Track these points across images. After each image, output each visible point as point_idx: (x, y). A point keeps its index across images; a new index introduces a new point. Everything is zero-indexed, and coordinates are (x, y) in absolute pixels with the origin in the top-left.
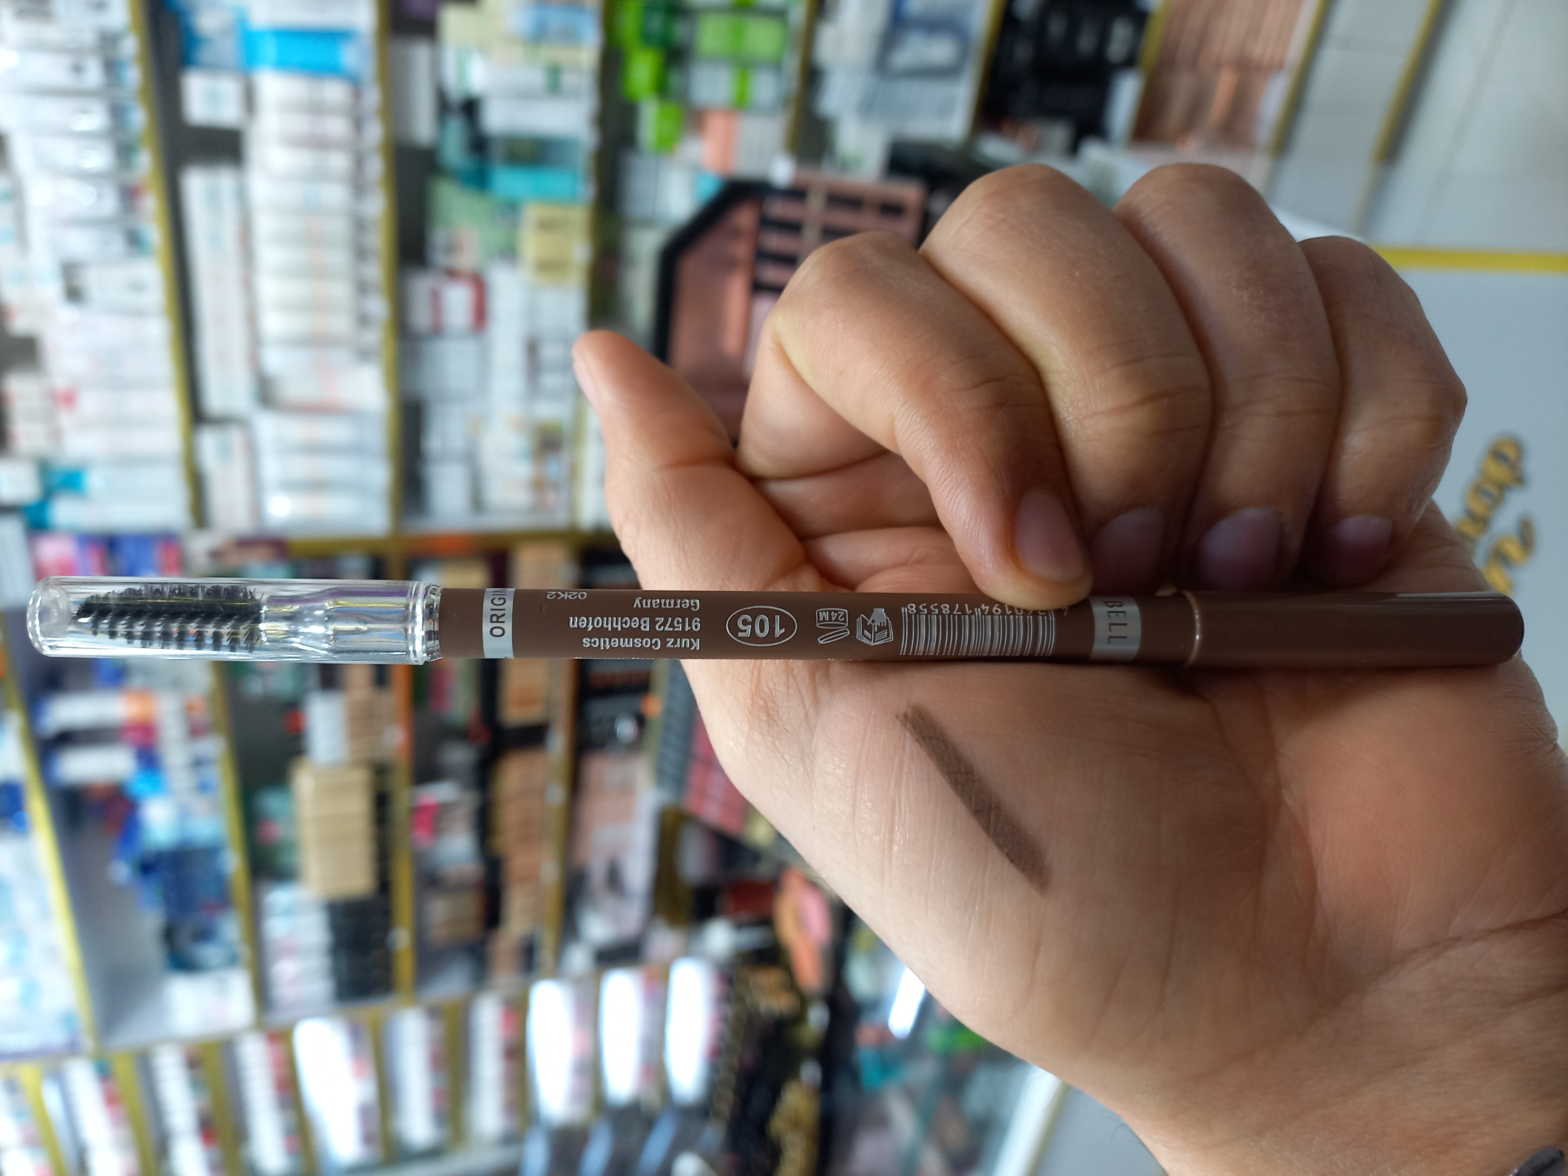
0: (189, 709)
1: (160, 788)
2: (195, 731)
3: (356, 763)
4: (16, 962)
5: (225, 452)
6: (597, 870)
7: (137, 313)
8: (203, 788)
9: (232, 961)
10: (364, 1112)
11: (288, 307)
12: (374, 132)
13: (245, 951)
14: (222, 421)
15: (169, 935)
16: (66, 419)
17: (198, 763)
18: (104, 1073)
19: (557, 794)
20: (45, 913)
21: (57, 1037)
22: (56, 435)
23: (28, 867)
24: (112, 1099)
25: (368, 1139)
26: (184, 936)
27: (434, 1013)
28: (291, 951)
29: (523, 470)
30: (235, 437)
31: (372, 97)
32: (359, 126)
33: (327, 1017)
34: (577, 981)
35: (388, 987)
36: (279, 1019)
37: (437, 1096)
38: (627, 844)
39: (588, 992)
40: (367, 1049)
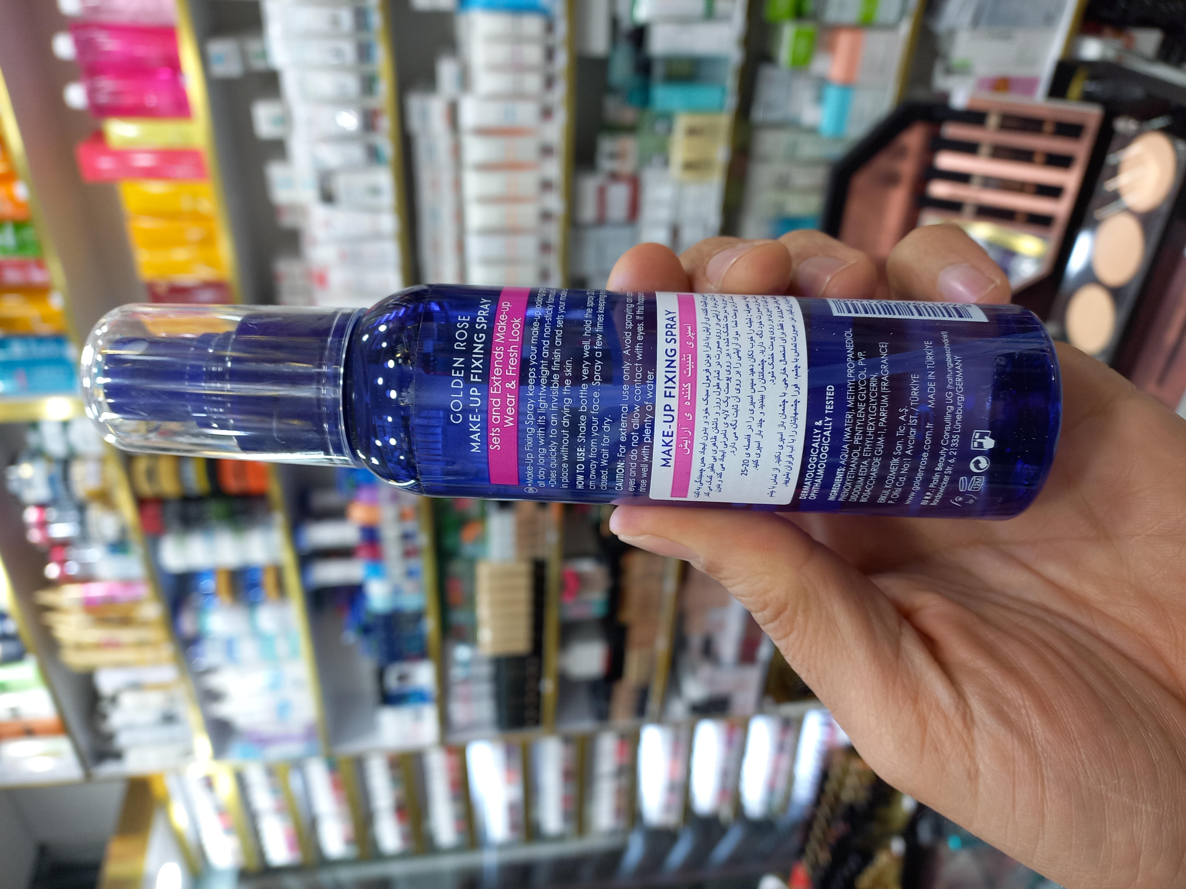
0: (402, 516)
1: (380, 573)
3: (521, 560)
4: (274, 687)
6: (696, 641)
7: (375, 210)
8: (410, 573)
10: (512, 808)
12: (562, 60)
13: (434, 691)
15: (381, 675)
16: (318, 294)
17: (409, 553)
18: (333, 768)
24: (337, 786)
25: (514, 826)
27: (567, 740)
31: (562, 28)
32: (550, 54)
33: (490, 740)
34: (676, 726)
35: (537, 721)
36: (456, 739)
37: (566, 800)
38: (721, 626)
39: (683, 734)
40: (517, 764)
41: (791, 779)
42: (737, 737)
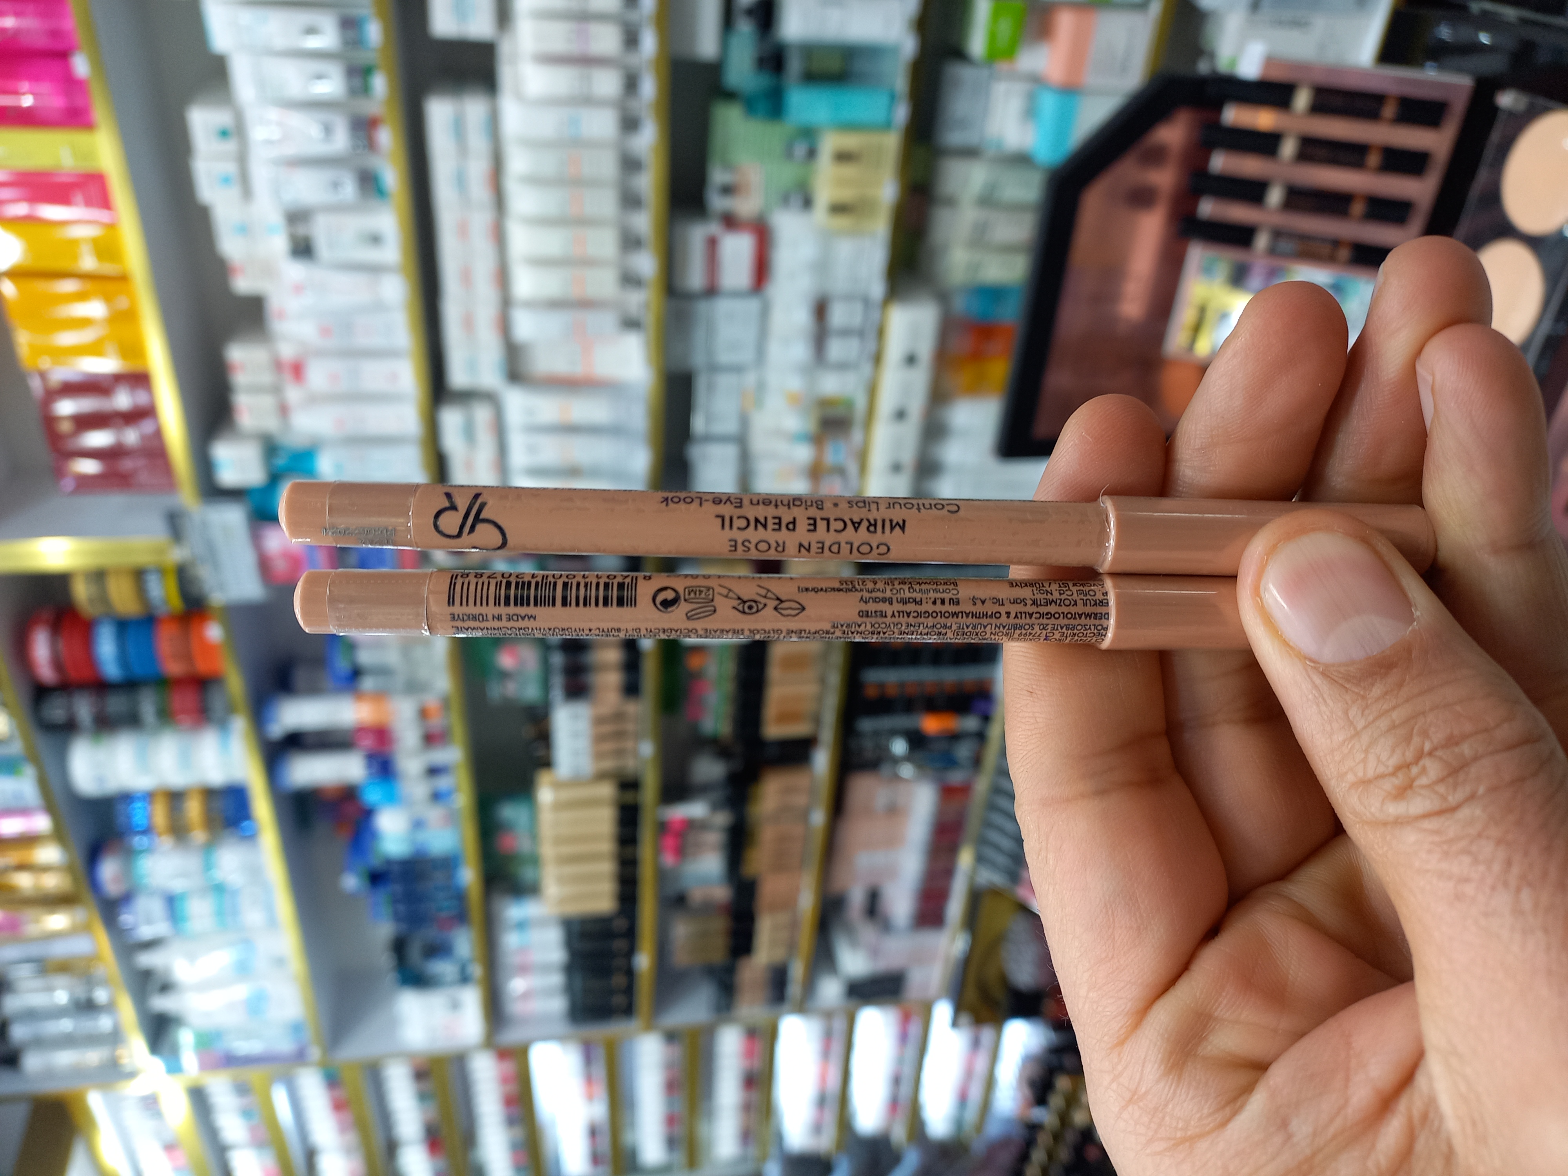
0: (423, 714)
1: (393, 799)
2: (430, 739)
3: (601, 776)
4: (243, 970)
5: (469, 432)
6: (857, 898)
7: (374, 270)
8: (436, 797)
9: (464, 979)
10: (593, 1132)
11: (542, 262)
12: (649, 46)
13: (477, 970)
14: (467, 397)
15: (399, 947)
16: (293, 394)
17: (433, 771)
18: (333, 1081)
19: (819, 818)
20: (272, 923)
21: (285, 1045)
22: (284, 410)
23: (255, 872)
24: (338, 1106)
25: (596, 1159)
26: (414, 952)
27: (671, 1037)
28: (524, 969)
29: (803, 453)
30: (482, 414)
31: (649, 1)
32: (631, 40)
33: (561, 1038)
34: (828, 1015)
35: (628, 1010)
36: (511, 1037)
37: (671, 1120)
38: (892, 872)
39: (839, 1025)
40: (600, 1071)
41: (990, 1083)
42: (914, 1029)
